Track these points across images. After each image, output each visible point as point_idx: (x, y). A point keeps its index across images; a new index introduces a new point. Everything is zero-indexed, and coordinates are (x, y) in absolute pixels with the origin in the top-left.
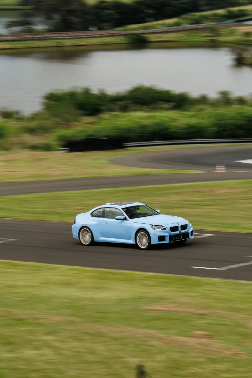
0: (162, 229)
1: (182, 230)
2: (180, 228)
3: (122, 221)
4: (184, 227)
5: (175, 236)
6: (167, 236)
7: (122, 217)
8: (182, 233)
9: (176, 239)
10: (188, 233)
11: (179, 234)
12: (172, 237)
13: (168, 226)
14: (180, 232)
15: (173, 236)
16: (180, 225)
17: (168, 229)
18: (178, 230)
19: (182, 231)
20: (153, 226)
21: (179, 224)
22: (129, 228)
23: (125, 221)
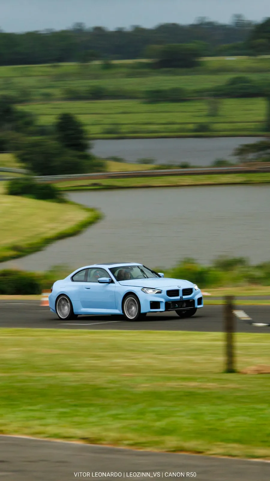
0: (156, 293)
1: (184, 295)
2: (181, 293)
3: (107, 285)
4: (188, 291)
5: (174, 302)
6: (162, 302)
7: (107, 279)
8: (184, 300)
9: (176, 307)
10: (194, 301)
11: (180, 300)
12: (170, 304)
13: (165, 289)
14: (181, 298)
15: (171, 302)
16: (181, 289)
17: (164, 293)
18: (178, 295)
19: (184, 297)
20: (144, 289)
21: (180, 287)
22: (115, 293)
23: (111, 284)
